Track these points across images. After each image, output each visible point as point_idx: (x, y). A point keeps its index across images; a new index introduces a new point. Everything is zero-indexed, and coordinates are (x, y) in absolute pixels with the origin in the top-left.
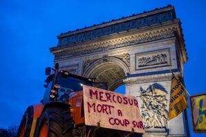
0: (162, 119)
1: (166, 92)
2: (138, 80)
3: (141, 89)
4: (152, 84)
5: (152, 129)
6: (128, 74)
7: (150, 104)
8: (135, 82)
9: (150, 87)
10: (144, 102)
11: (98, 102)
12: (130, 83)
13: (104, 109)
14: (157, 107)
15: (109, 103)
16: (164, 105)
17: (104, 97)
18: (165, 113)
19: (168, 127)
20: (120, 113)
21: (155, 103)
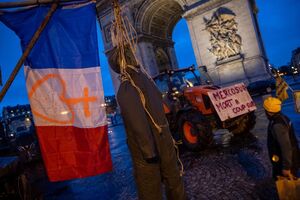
0: (235, 46)
1: (233, 14)
2: (199, 10)
3: (205, 20)
4: (215, 10)
5: (227, 59)
6: (185, 6)
7: (219, 34)
8: (196, 14)
9: (215, 15)
10: (211, 33)
11: (222, 101)
12: (190, 16)
13: (227, 104)
14: (227, 34)
15: (228, 98)
16: (234, 30)
17: (224, 95)
18: (236, 39)
19: (243, 52)
20: (237, 102)
21: (223, 31)
